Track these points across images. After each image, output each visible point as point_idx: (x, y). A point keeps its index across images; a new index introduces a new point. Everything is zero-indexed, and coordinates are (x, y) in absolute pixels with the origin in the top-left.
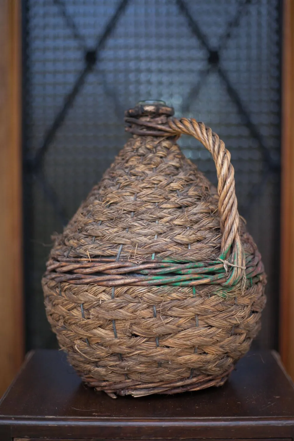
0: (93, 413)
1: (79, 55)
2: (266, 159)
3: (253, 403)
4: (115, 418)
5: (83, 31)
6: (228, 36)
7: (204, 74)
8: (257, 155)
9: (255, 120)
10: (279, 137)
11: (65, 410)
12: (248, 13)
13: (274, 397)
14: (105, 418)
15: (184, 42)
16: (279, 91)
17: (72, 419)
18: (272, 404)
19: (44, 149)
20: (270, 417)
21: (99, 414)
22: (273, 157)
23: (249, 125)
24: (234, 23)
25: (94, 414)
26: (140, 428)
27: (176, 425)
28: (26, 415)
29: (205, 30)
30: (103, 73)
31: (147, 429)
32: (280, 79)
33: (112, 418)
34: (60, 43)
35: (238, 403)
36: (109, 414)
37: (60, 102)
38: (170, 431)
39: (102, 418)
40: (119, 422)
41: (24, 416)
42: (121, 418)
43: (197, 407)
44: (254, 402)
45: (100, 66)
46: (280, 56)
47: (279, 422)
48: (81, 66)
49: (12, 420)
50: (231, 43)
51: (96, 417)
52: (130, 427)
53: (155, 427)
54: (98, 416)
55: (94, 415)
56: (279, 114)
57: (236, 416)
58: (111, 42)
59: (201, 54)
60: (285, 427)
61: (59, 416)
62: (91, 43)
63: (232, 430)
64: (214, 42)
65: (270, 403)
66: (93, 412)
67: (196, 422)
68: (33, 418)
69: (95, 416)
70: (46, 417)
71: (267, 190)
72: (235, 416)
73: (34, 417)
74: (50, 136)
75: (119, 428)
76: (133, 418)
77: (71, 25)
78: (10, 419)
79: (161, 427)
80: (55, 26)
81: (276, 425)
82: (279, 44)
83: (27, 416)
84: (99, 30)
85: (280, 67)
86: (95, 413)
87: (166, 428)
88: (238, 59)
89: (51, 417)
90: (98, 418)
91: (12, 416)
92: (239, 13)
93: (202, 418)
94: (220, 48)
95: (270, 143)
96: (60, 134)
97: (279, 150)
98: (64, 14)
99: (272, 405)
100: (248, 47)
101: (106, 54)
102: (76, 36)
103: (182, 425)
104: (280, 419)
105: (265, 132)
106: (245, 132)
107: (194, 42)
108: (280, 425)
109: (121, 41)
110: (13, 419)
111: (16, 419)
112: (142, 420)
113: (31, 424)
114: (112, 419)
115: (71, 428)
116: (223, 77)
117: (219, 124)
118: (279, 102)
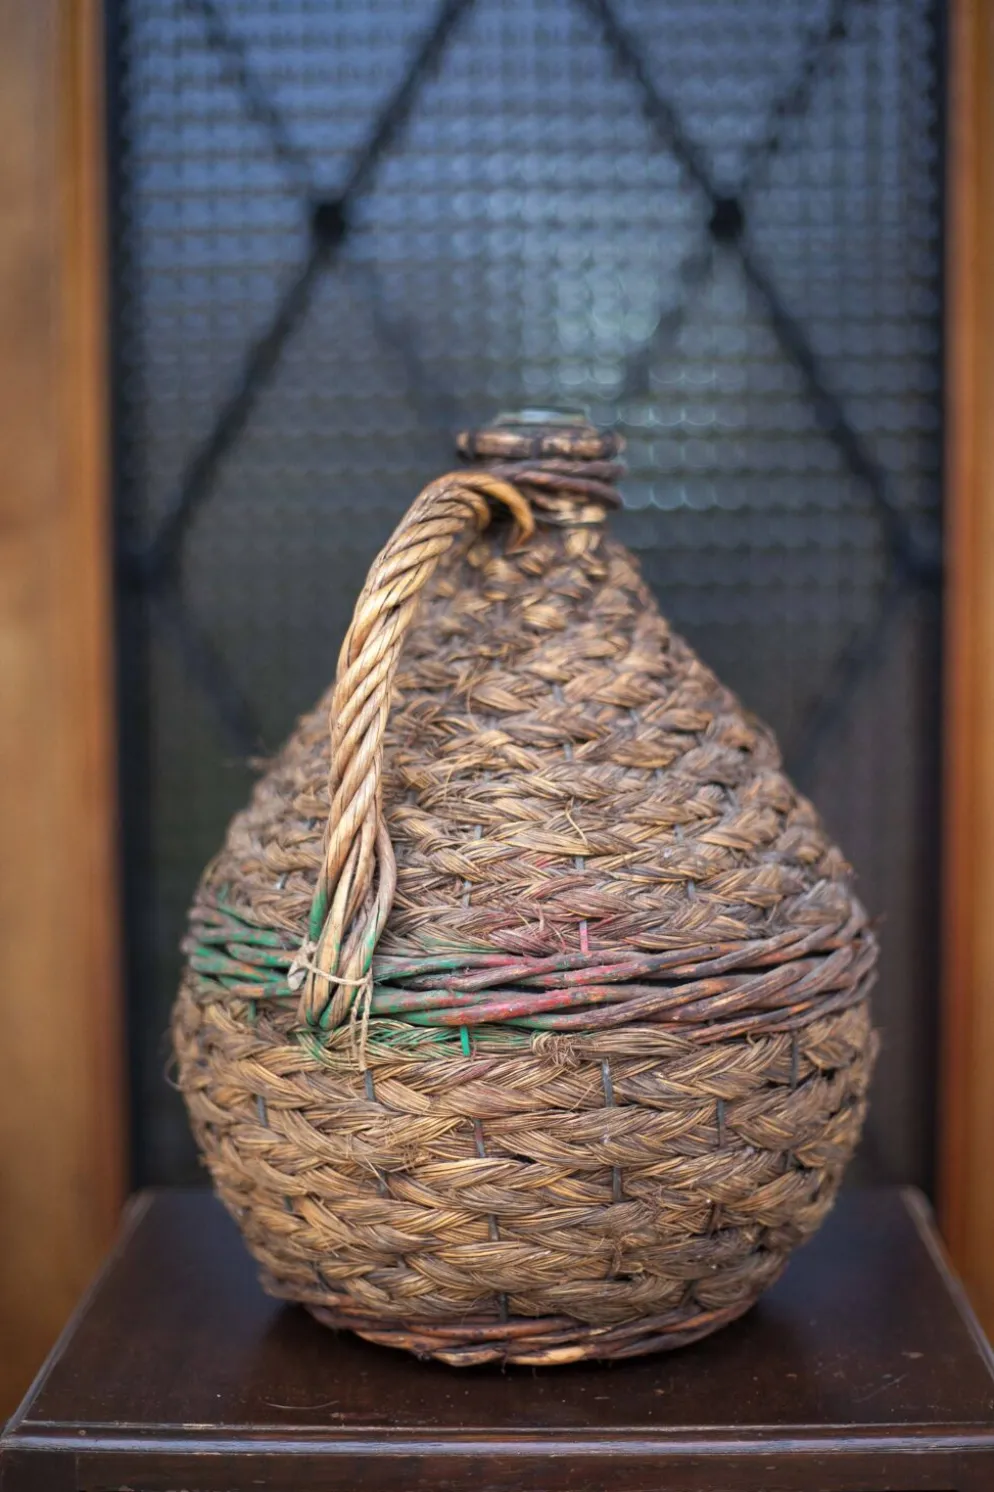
0: (334, 1412)
1: (290, 213)
2: (895, 547)
3: (836, 1375)
4: (399, 1429)
5: (304, 134)
6: (773, 146)
7: (695, 272)
8: (868, 533)
9: (862, 419)
10: (935, 471)
11: (244, 1402)
12: (833, 70)
13: (904, 1353)
14: (372, 1428)
15: (632, 167)
16: (937, 323)
17: (267, 1433)
18: (897, 1380)
20: (888, 1425)
21: (352, 1415)
22: (920, 540)
23: (842, 436)
24: (792, 105)
25: (335, 1415)
26: (479, 1463)
27: (593, 1452)
28: (122, 1420)
29: (697, 127)
30: (369, 271)
31: (500, 1463)
32: (938, 285)
33: (392, 1429)
34: (229, 174)
35: (790, 1375)
36: (384, 1416)
37: (234, 360)
38: (572, 1470)
39: (361, 1429)
41: (116, 1425)
42: (419, 1429)
43: (660, 1391)
44: (841, 1374)
45: (359, 248)
46: (939, 209)
47: (916, 1441)
48: (295, 248)
49: (80, 1437)
50: (781, 169)
51: (343, 1428)
52: (446, 1458)
53: (526, 1457)
54: (348, 1423)
55: (335, 1419)
56: (936, 399)
57: (780, 1421)
58: (392, 170)
59: (681, 208)
60: (932, 1458)
61: (227, 1422)
62: (329, 174)
63: (769, 1468)
64: (726, 167)
65: (888, 1376)
66: (333, 1409)
67: (655, 1441)
68: (145, 1430)
69: (337, 1422)
70: (186, 1426)
72: (778, 1423)
73: (146, 1427)
74: (202, 475)
75: (414, 1460)
76: (456, 1429)
77: (264, 114)
78: (73, 1433)
79: (545, 1459)
80: (213, 118)
81: (906, 1452)
82: (939, 170)
83: (125, 1425)
84: (355, 132)
85: (939, 247)
86: (340, 1411)
87: (562, 1462)
88: (805, 221)
89: (201, 1426)
90: (349, 1429)
91: (78, 1425)
92: (810, 68)
93: (674, 1429)
94: (745, 184)
95: (905, 493)
96: (233, 471)
97: (936, 513)
98: (239, 77)
99: (896, 1384)
100: (838, 182)
101: (380, 208)
102: (285, 153)
103: (611, 1453)
104: (919, 1432)
105: (895, 457)
106: (829, 457)
107: (665, 167)
108: (919, 1452)
109: (425, 168)
110: (83, 1432)
111: (93, 1433)
112: (485, 1437)
113: (137, 1448)
114: (392, 1433)
115: (262, 1459)
116: (757, 279)
117: (745, 434)
118: (937, 361)
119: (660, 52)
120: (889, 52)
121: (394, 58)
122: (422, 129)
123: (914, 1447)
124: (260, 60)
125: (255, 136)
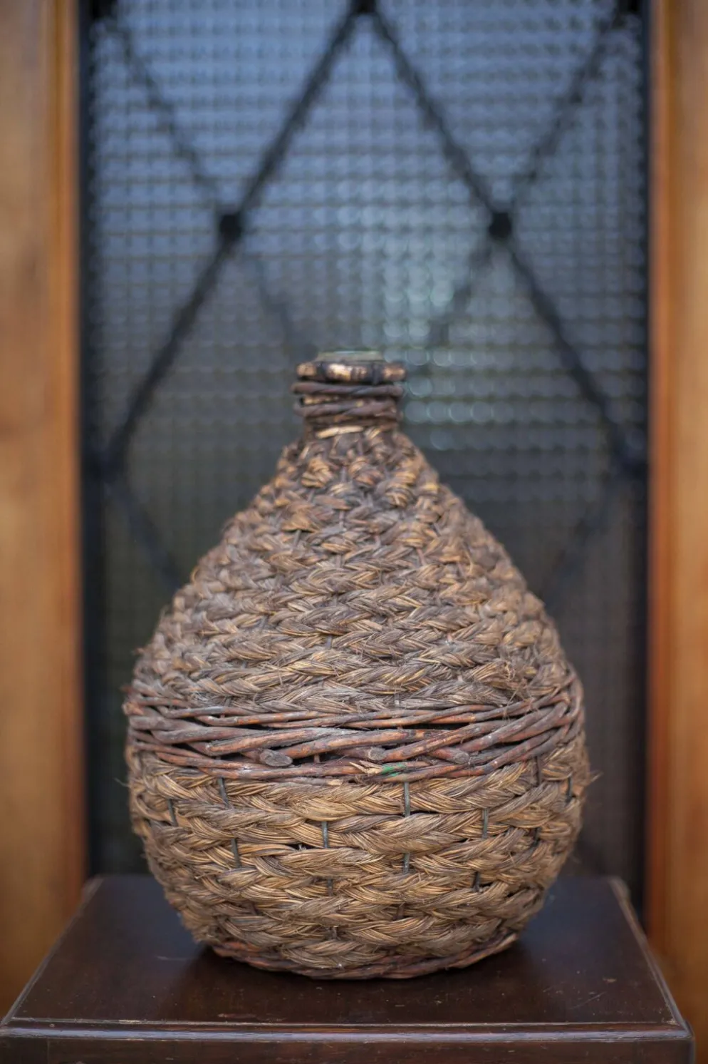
0: (220, 1013)
1: (205, 222)
2: (615, 449)
3: (557, 992)
5: (212, 167)
6: (532, 176)
7: (480, 260)
8: (596, 439)
9: (592, 362)
10: (643, 399)
12: (573, 125)
13: (604, 979)
14: (245, 1024)
15: (436, 190)
16: (644, 297)
18: (598, 996)
19: (129, 428)
20: (590, 1023)
21: (232, 1015)
22: (632, 444)
23: (579, 374)
24: (545, 148)
25: (221, 1015)
26: (317, 1047)
28: (79, 1017)
29: (480, 164)
30: (257, 260)
33: (259, 1024)
34: (162, 194)
36: (254, 1016)
37: (165, 320)
38: (381, 1052)
39: (238, 1024)
40: (272, 1032)
41: (75, 1021)
42: (277, 1024)
43: (439, 1002)
44: (561, 992)
45: (252, 244)
48: (207, 243)
49: (50, 1028)
50: (537, 192)
51: (226, 1023)
53: (350, 1043)
54: (229, 1020)
55: (221, 1018)
56: (643, 349)
57: (518, 1020)
58: (273, 192)
59: (469, 219)
61: (149, 1019)
62: (231, 194)
63: (510, 1051)
64: (501, 191)
65: (592, 993)
67: (434, 1033)
68: (94, 1024)
69: (223, 1020)
70: (122, 1022)
71: (620, 518)
72: (516, 1022)
73: (95, 1022)
74: (142, 400)
75: (273, 1045)
77: (186, 154)
78: (46, 1026)
79: (361, 1045)
80: (153, 156)
81: (603, 1041)
82: (645, 193)
83: (80, 1021)
84: (248, 166)
87: (373, 1046)
88: (553, 227)
89: (132, 1022)
90: (230, 1024)
91: (48, 1020)
92: (557, 124)
93: (447, 1025)
94: (513, 202)
95: (622, 413)
96: (163, 395)
97: (643, 427)
98: (170, 128)
99: (597, 998)
100: (576, 201)
101: (264, 219)
102: (200, 180)
103: (405, 1041)
104: (611, 1028)
105: (614, 388)
106: (569, 388)
107: (459, 191)
108: (611, 1041)
109: (296, 191)
110: (53, 1025)
111: (59, 1026)
112: (321, 1030)
113: (88, 1036)
114: (258, 1027)
115: (171, 1044)
116: (522, 269)
117: (513, 372)
118: (644, 323)
119: (455, 112)
120: (610, 113)
121: (275, 116)
122: (293, 164)
123: (608, 1038)
124: (184, 117)
125: (181, 168)
